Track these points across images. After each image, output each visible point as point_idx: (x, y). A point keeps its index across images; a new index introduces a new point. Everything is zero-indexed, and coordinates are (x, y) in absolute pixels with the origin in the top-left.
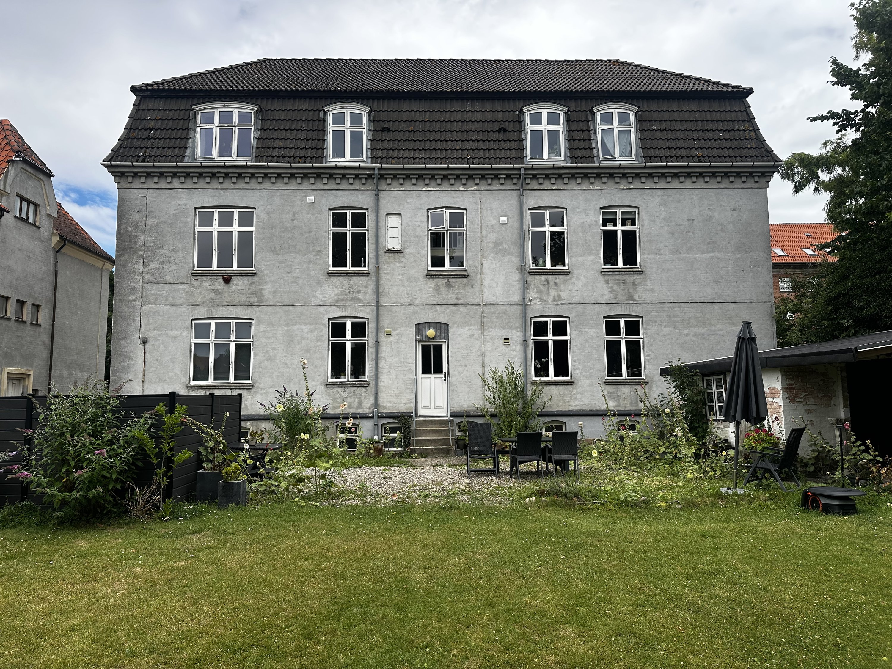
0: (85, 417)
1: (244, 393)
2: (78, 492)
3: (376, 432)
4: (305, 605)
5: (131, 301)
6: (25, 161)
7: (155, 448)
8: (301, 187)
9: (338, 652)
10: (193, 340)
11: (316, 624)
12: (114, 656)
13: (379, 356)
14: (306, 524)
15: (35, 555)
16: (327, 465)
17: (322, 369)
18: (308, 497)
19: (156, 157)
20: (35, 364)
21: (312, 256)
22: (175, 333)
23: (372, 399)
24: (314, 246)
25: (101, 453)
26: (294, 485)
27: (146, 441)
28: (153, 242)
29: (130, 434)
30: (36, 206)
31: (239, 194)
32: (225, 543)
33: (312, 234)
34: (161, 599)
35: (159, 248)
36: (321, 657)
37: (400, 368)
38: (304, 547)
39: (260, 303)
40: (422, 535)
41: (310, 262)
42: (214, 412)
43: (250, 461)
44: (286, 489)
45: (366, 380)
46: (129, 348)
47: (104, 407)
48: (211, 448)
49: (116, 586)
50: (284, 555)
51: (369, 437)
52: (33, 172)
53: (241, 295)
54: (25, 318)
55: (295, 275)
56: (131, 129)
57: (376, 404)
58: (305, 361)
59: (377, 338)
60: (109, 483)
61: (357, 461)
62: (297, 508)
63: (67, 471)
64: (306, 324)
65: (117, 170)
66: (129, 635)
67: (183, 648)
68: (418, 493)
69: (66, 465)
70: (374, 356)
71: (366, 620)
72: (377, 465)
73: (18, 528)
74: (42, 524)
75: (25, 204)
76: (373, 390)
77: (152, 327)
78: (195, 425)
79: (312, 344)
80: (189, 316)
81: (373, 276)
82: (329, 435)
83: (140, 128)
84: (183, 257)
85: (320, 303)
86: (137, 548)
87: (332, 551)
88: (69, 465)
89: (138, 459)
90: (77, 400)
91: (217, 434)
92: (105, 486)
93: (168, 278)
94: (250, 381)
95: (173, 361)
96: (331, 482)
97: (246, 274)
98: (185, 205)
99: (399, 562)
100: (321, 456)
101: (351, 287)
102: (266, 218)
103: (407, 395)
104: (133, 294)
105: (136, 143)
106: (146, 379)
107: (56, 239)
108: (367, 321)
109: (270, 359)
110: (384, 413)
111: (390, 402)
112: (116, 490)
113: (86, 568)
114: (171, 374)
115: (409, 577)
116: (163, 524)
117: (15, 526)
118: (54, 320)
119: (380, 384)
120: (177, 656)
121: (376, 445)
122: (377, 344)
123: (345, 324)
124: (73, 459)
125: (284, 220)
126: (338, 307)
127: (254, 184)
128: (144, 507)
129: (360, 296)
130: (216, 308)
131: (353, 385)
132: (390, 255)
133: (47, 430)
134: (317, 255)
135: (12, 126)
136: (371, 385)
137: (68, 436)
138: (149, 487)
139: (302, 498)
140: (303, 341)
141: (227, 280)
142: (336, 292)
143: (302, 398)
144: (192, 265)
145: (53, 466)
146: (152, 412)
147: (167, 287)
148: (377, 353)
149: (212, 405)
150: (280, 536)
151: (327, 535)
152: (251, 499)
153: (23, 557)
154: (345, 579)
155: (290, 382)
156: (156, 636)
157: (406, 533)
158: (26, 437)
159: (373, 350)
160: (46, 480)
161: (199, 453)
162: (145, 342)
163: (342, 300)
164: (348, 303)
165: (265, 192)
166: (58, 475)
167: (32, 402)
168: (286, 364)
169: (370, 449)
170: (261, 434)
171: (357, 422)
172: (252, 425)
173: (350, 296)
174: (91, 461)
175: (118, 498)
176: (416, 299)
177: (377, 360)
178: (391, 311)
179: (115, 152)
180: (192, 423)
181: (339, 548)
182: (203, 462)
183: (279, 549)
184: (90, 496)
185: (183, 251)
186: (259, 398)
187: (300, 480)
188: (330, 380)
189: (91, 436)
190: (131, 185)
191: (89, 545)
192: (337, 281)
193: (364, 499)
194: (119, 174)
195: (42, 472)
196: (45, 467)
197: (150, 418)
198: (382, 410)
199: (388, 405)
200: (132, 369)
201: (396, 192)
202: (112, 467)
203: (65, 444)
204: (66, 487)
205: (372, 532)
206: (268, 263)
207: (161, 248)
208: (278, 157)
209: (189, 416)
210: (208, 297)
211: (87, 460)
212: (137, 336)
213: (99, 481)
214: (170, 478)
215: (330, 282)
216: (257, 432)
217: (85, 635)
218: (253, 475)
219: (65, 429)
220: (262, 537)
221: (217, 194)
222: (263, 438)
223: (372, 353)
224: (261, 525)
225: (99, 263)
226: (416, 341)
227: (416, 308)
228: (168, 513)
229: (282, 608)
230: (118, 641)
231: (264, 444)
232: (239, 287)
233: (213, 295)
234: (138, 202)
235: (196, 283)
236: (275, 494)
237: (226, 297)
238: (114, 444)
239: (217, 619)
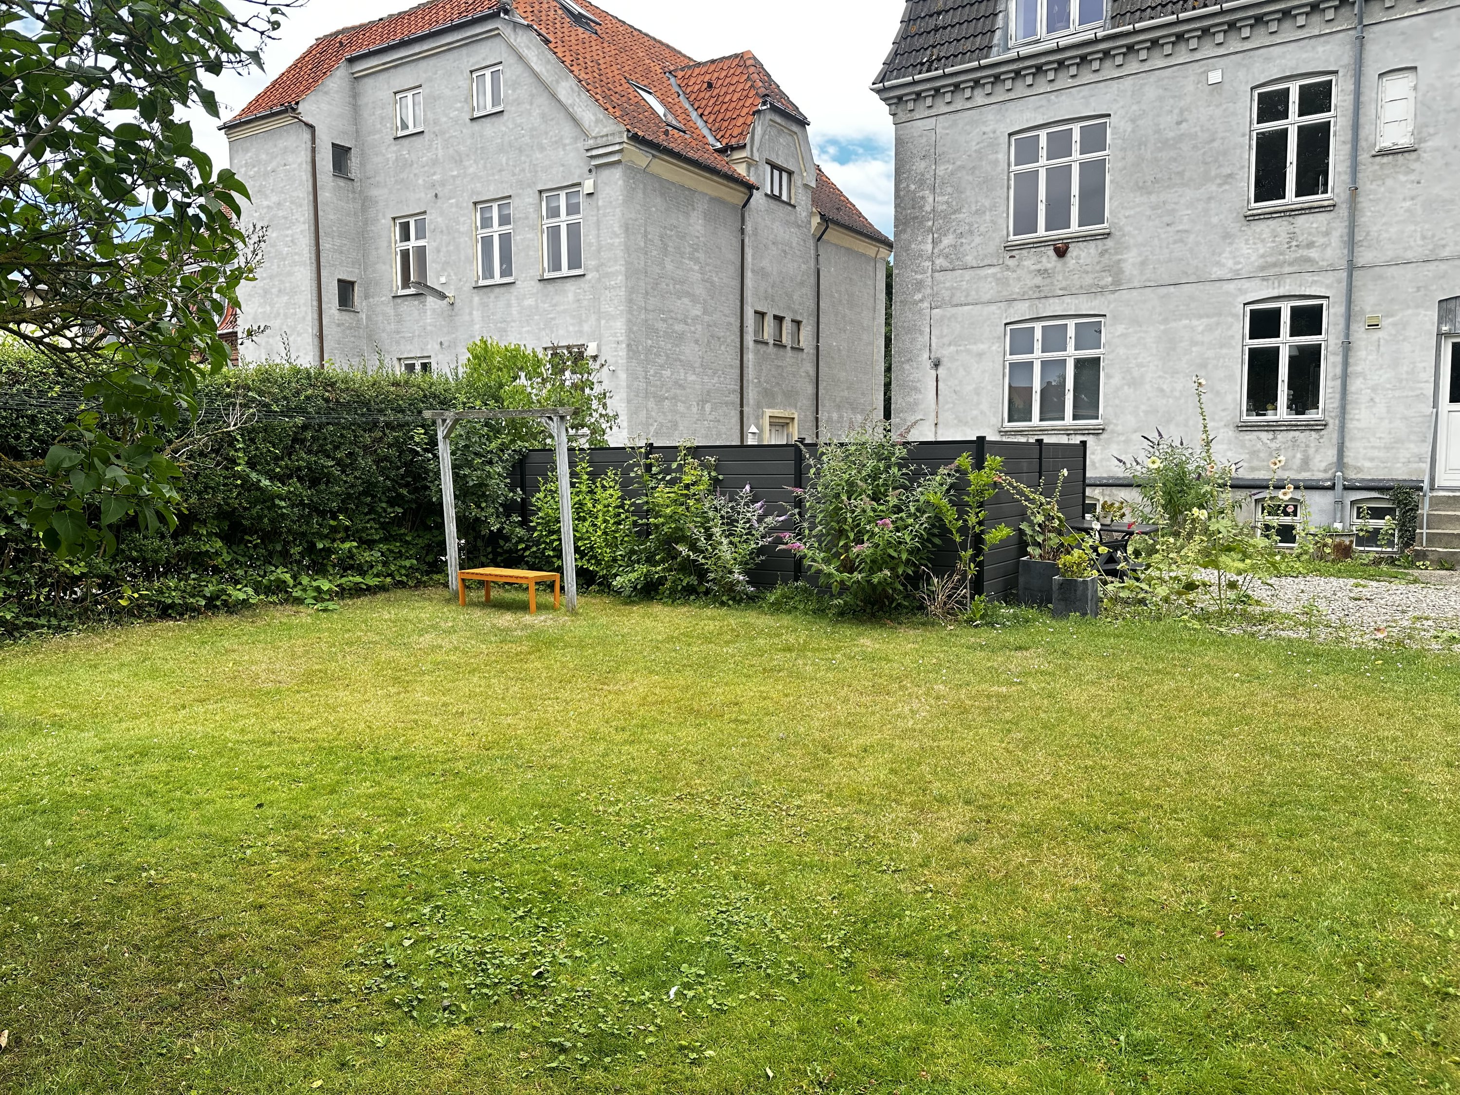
0: (864, 473)
1: (1090, 440)
2: (860, 573)
3: (1339, 515)
4: (1205, 785)
5: (916, 303)
6: (774, 109)
7: (957, 520)
8: (1198, 56)
9: (1268, 870)
10: (1008, 357)
11: (1225, 817)
12: (918, 796)
13: (1350, 370)
14: (1203, 659)
15: (814, 650)
16: (1241, 565)
17: (1229, 398)
18: (1204, 617)
19: (947, 58)
20: (799, 404)
21: (1214, 188)
22: (982, 347)
23: (1331, 455)
24: (1220, 166)
25: (885, 524)
26: (1179, 594)
27: (945, 510)
28: (947, 203)
29: (922, 499)
30: (790, 174)
31: (1082, 94)
32: (1066, 670)
33: (1215, 144)
34: (977, 734)
35: (954, 212)
36: (1237, 871)
37: (1397, 394)
38: (1199, 693)
39: (1117, 285)
40: (1443, 707)
41: (1210, 199)
42: (1044, 469)
43: (1103, 550)
44: (1166, 600)
45: (1320, 416)
46: (916, 375)
47: (887, 459)
48: (1040, 525)
49: (915, 705)
50: (1165, 701)
51: (1325, 524)
52: (783, 123)
53: (1084, 275)
54: (784, 341)
55: (1180, 228)
56: (910, 20)
57: (1341, 463)
58: (1202, 381)
59: (1347, 335)
60: (897, 565)
61: (1298, 565)
62: (1186, 632)
63: (846, 545)
64: (1200, 317)
65: (892, 94)
66: (936, 773)
67: (1012, 808)
68: (1433, 632)
69: (844, 537)
70: (1339, 370)
71: (1323, 832)
72: (1339, 574)
73: (793, 614)
74: (820, 612)
75: (776, 173)
76: (1335, 436)
77: (946, 340)
78: (1014, 488)
79: (1210, 354)
80: (1000, 318)
81: (1343, 211)
82: (1242, 517)
83: (923, 15)
84: (992, 221)
85: (1229, 276)
86: (938, 658)
87: (1253, 708)
88: (848, 537)
89: (934, 535)
90: (854, 448)
91: (1049, 503)
92: (892, 569)
93: (969, 260)
94: (1099, 421)
95: (977, 392)
96: (1248, 596)
97: (1093, 237)
98: (994, 132)
99: (1390, 747)
100: (1229, 549)
101: (1292, 236)
102: (1129, 129)
103: (1412, 446)
104: (919, 291)
105: (919, 42)
106: (940, 420)
107: (817, 220)
108: (1324, 302)
109: (1135, 383)
110: (1357, 481)
111: (1372, 459)
112: (907, 577)
113: (875, 675)
114: (975, 412)
115: (1413, 776)
116: (973, 631)
117: (789, 612)
118: (818, 342)
119: (1350, 425)
120: (1003, 815)
121: (1338, 540)
122: (1347, 347)
123: (1278, 311)
124: (852, 530)
125: (1162, 127)
126: (1264, 279)
127: (1109, 70)
128: (945, 604)
129: (1313, 253)
130: (1043, 301)
131: (1292, 427)
132: (1385, 160)
133: (819, 489)
134: (1225, 183)
135: (755, 58)
136: (1331, 426)
137: (844, 498)
138: (950, 576)
139: (1194, 616)
140: (1194, 349)
141: (1061, 252)
142: (1262, 251)
143: (1190, 451)
144: (1005, 232)
145: (829, 538)
146: (952, 466)
147: (968, 274)
148: (1346, 364)
149: (1040, 459)
150: (1158, 671)
151: (1243, 682)
152: (1106, 609)
153: (803, 649)
154: (1279, 757)
155: (1169, 421)
156: (973, 781)
157: (1407, 700)
158: (796, 497)
159: (1339, 359)
160: (822, 555)
161: (1021, 532)
162: (937, 365)
163: (1274, 265)
164: (1287, 269)
165: (1129, 81)
166: (834, 550)
167: (801, 451)
168: (1162, 390)
169: (1325, 545)
170: (1120, 508)
171: (1298, 495)
172: (1103, 495)
173: (1290, 256)
174: (873, 535)
175: (909, 587)
176: (1444, 246)
177: (1345, 377)
178: (1380, 277)
179: (889, 64)
180: (1010, 484)
181: (1265, 704)
182: (1028, 545)
183: (1157, 692)
184: (875, 581)
185: (991, 210)
186: (1115, 450)
187: (1191, 586)
188: (1245, 418)
189: (873, 499)
190: (913, 114)
191: (877, 646)
192: (1264, 228)
193: (1314, 631)
194: (895, 101)
195: (816, 545)
196: (819, 537)
197: (949, 475)
198: (1352, 475)
199: (1367, 464)
200: (922, 407)
201: (1407, 21)
202: (900, 543)
203: (842, 509)
204: (845, 567)
205: (1332, 687)
206: (1132, 212)
207: (958, 211)
208: (1153, 8)
209: (1006, 474)
210: (1030, 283)
211: (868, 531)
212: (926, 356)
213: (885, 562)
214: (980, 565)
215: (1249, 232)
216: (1112, 504)
217: (880, 760)
218: (1109, 573)
219: (840, 488)
220: (1127, 667)
221: (1044, 102)
222: (1123, 515)
223: (1334, 365)
224: (1123, 651)
225: (870, 250)
226: (1439, 335)
227: (1443, 266)
228: (978, 616)
229: (1165, 781)
230: (922, 777)
231: (1124, 525)
232: (1081, 261)
233: (1038, 280)
234: (924, 140)
235: (1011, 263)
236: (1146, 605)
237: (1060, 282)
238: (902, 511)
239: (1060, 778)
